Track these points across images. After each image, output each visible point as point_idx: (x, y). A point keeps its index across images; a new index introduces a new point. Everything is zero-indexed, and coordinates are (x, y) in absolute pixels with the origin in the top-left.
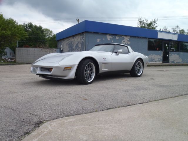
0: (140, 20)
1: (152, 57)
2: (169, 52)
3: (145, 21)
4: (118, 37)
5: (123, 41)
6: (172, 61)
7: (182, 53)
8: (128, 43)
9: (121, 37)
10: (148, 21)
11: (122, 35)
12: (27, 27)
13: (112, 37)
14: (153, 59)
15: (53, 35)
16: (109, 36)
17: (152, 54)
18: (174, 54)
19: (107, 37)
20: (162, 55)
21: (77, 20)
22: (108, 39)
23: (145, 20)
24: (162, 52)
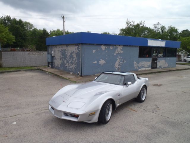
0: (127, 22)
1: (142, 64)
2: (157, 58)
3: (132, 23)
4: (112, 47)
5: (117, 50)
6: (159, 67)
7: (168, 58)
8: (121, 52)
9: (115, 47)
10: (135, 23)
11: (116, 45)
12: (5, 21)
13: (106, 47)
14: (143, 66)
15: (33, 28)
16: (104, 46)
17: (142, 61)
18: (162, 60)
19: (102, 47)
20: (151, 62)
21: (62, 17)
22: (103, 49)
23: (132, 21)
24: (151, 58)
